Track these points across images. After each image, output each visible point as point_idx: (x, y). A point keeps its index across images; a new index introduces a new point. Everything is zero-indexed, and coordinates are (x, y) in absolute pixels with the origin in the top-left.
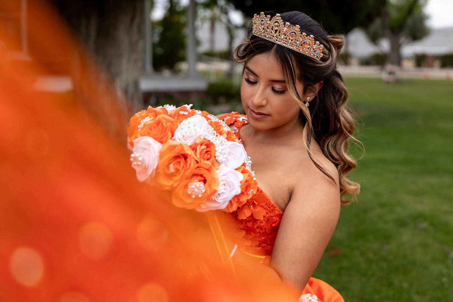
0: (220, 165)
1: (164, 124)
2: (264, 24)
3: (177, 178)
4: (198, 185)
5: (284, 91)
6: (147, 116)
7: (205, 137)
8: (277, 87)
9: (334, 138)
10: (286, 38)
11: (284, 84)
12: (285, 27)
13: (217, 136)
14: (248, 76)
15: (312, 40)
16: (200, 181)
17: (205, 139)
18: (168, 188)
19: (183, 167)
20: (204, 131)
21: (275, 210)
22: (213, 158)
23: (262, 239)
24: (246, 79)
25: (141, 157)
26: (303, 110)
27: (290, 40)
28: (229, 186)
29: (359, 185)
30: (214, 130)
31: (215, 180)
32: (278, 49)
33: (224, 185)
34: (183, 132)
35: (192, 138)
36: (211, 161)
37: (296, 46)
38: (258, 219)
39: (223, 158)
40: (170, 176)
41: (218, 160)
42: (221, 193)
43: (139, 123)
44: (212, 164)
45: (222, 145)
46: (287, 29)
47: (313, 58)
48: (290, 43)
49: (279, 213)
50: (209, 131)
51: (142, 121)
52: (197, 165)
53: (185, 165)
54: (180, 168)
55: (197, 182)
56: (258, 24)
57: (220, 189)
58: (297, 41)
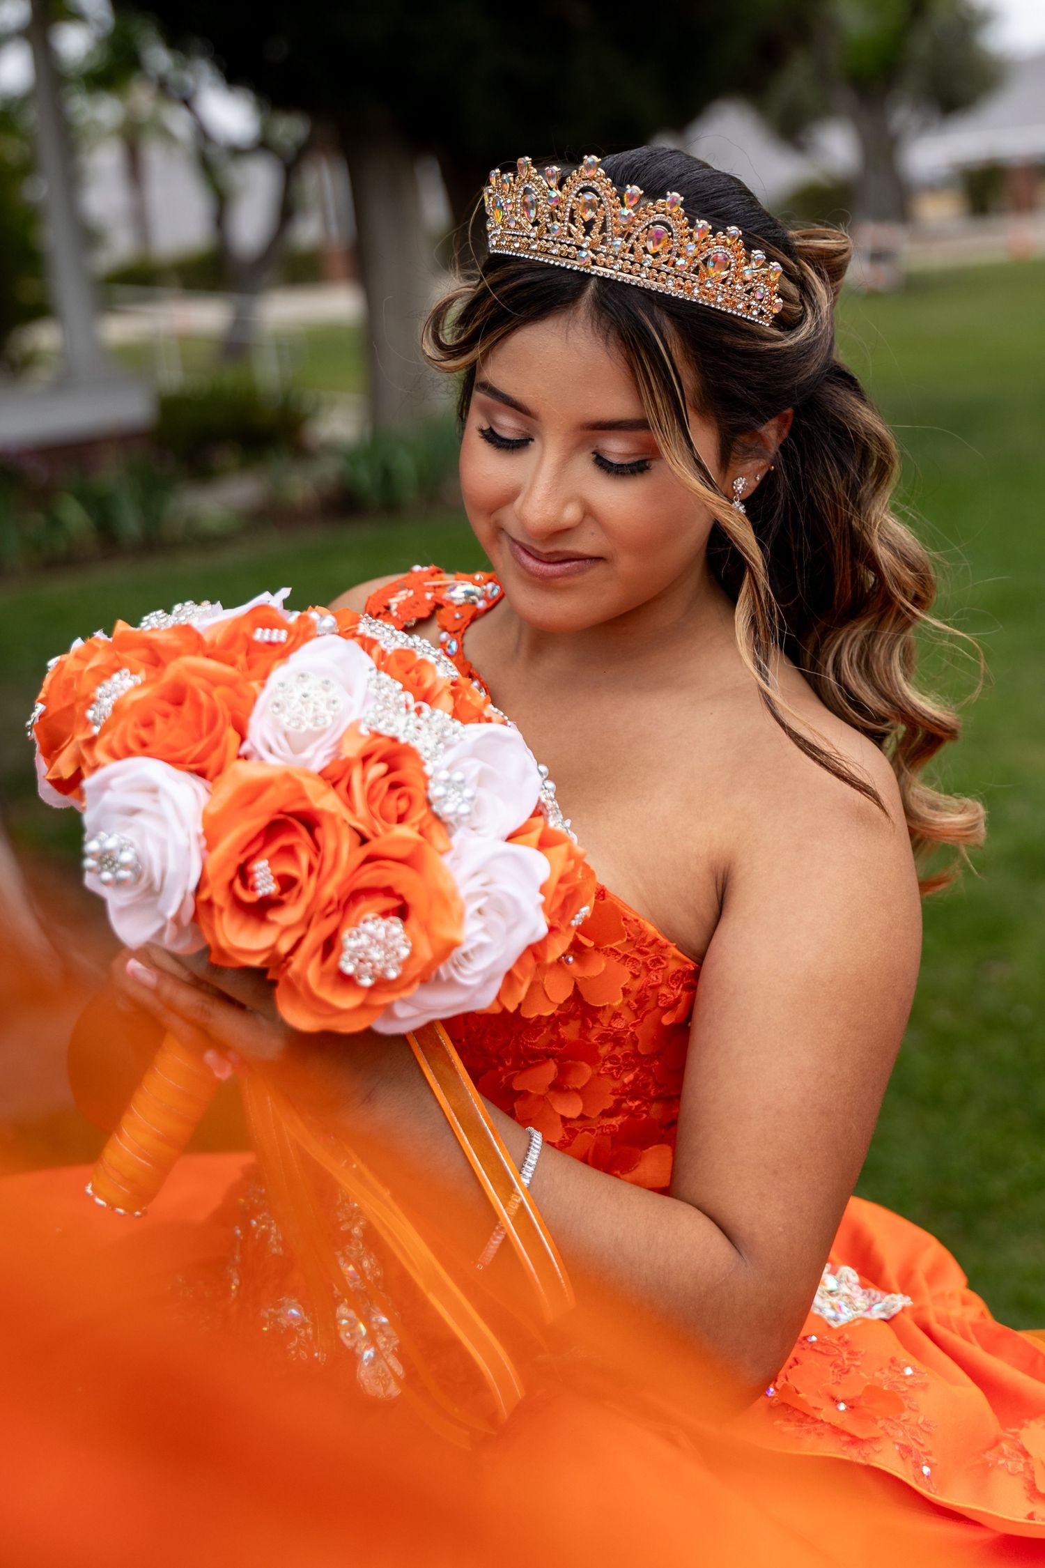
0: (450, 835)
1: (203, 697)
2: (534, 204)
3: (290, 915)
4: (381, 933)
5: (644, 461)
6: (116, 664)
7: (374, 728)
8: (617, 448)
9: (860, 630)
10: (632, 251)
11: (642, 434)
12: (623, 204)
13: (419, 711)
14: (490, 420)
15: (735, 247)
16: (385, 914)
17: (377, 735)
18: (256, 962)
19: (311, 869)
20: (365, 702)
21: (663, 958)
22: (422, 808)
23: (626, 1080)
24: (482, 431)
25: (128, 850)
26: (729, 526)
27: (649, 256)
28: (502, 912)
29: (979, 805)
30: (404, 690)
31: (444, 900)
32: (606, 296)
33: (480, 911)
34: (284, 719)
35: (323, 739)
36: (413, 825)
37: (676, 276)
38: (604, 1008)
39: (460, 804)
40: (259, 911)
41: (440, 814)
42: (473, 951)
43: (90, 702)
44: (421, 832)
45: (449, 747)
46: (631, 211)
47: (746, 319)
48: (650, 268)
49: (680, 967)
50: (386, 697)
51: (100, 690)
52: (362, 853)
53: (316, 855)
54: (297, 870)
55: (374, 919)
56: (510, 208)
57: (471, 932)
58: (678, 256)
